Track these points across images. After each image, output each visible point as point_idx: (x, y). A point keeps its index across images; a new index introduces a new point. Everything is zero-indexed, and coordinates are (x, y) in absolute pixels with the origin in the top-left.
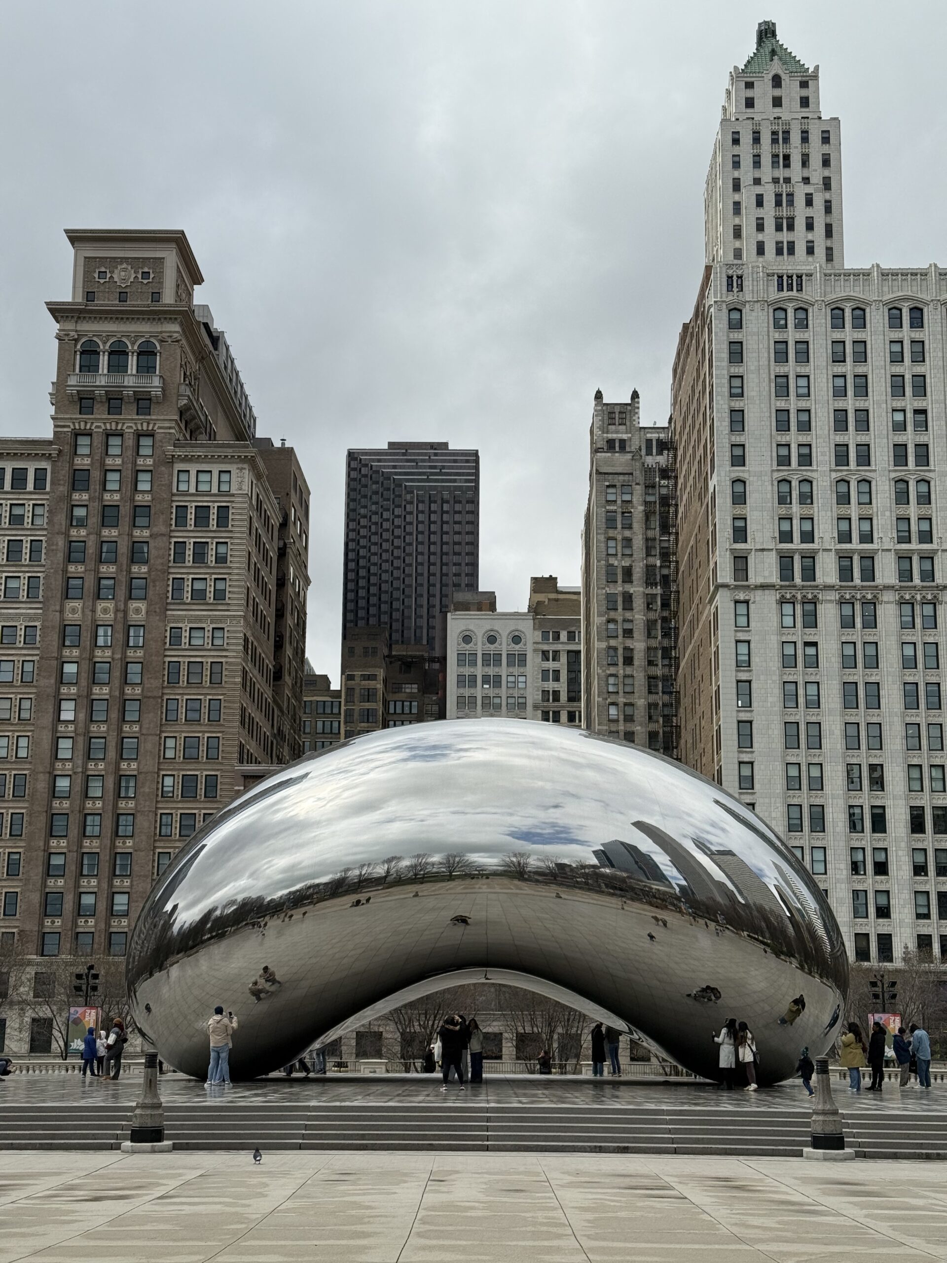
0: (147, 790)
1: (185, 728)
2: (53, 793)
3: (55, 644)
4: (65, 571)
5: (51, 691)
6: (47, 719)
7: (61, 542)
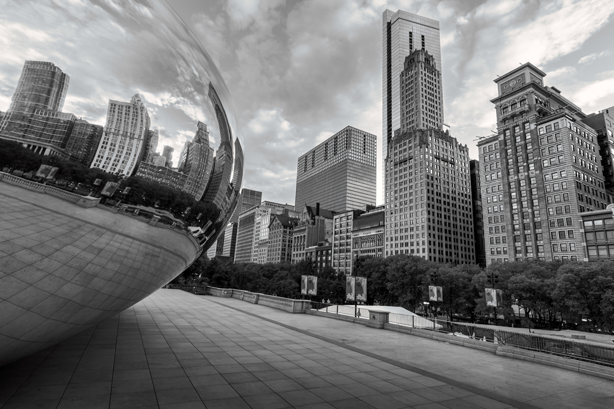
0: (544, 225)
1: (556, 204)
2: (514, 230)
3: (507, 188)
4: (507, 168)
5: (508, 201)
6: (508, 209)
7: (504, 160)
